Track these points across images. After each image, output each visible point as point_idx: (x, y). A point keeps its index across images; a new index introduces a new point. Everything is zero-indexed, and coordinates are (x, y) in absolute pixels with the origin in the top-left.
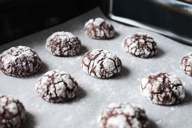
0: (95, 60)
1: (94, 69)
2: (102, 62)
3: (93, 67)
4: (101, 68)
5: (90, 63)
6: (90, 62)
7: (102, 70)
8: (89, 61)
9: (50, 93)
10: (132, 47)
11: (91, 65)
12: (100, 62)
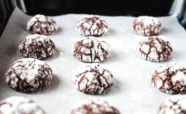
0: (94, 47)
1: (97, 55)
2: (101, 46)
3: (95, 54)
4: (103, 52)
5: (91, 52)
6: (91, 50)
7: (104, 52)
8: (89, 49)
9: (103, 84)
10: (94, 29)
11: (93, 53)
12: (100, 47)
